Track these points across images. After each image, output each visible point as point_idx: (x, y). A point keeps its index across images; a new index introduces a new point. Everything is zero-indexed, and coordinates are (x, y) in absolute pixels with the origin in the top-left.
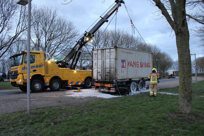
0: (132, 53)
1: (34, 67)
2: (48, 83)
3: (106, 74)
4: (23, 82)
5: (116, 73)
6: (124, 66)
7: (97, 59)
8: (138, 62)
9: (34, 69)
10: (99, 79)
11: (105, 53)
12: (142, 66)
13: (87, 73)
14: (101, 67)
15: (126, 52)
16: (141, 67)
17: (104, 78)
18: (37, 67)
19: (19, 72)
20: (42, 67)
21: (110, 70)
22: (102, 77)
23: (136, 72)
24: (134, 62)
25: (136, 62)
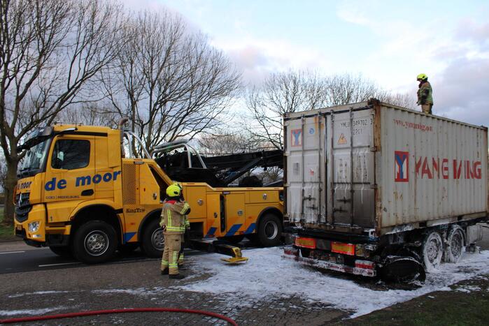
0: (428, 129)
1: (86, 180)
2: (135, 233)
3: (338, 205)
4: (46, 231)
5: (378, 205)
6: (405, 177)
7: (300, 148)
8: (445, 161)
9: (87, 187)
10: (308, 221)
11: (333, 127)
12: (457, 175)
13: (265, 197)
14: (317, 180)
15: (410, 125)
16: (455, 178)
17: (330, 219)
18: (97, 179)
19: (34, 197)
20: (115, 179)
21: (352, 191)
22: (319, 216)
23: (441, 197)
24: (433, 159)
25: (439, 159)
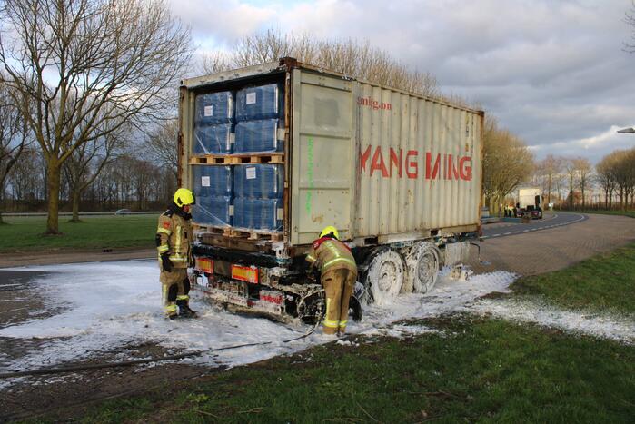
0: (383, 106)
23: (403, 202)
24: (391, 149)
25: (401, 151)
